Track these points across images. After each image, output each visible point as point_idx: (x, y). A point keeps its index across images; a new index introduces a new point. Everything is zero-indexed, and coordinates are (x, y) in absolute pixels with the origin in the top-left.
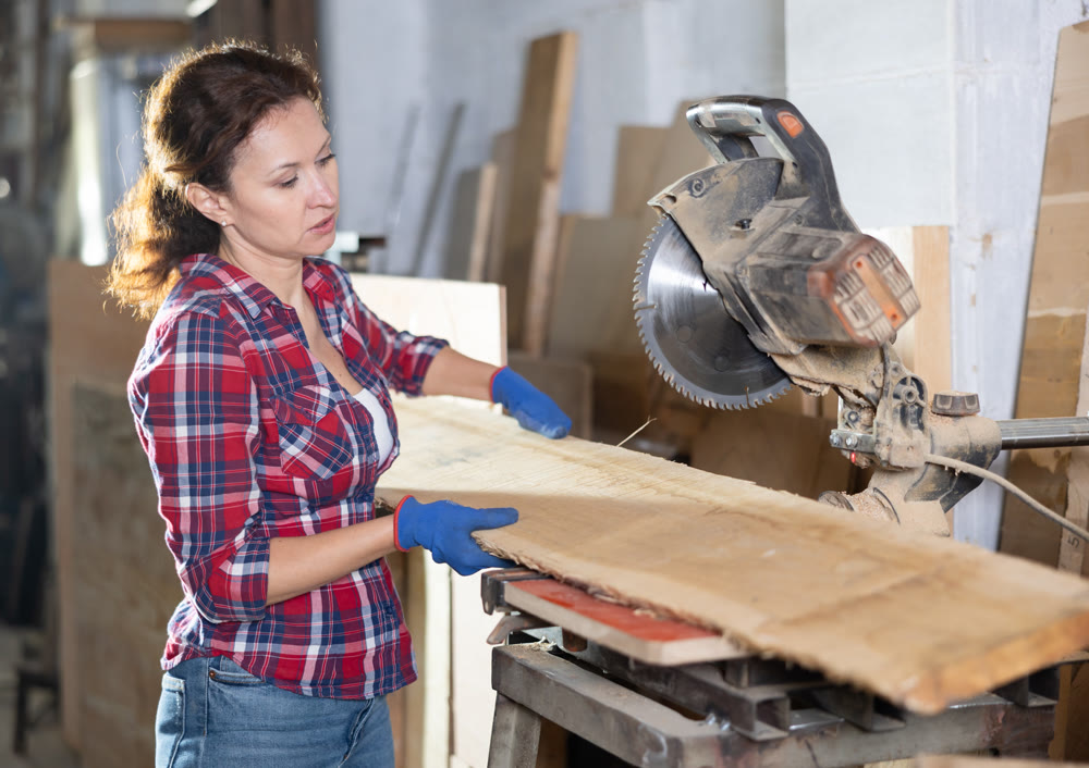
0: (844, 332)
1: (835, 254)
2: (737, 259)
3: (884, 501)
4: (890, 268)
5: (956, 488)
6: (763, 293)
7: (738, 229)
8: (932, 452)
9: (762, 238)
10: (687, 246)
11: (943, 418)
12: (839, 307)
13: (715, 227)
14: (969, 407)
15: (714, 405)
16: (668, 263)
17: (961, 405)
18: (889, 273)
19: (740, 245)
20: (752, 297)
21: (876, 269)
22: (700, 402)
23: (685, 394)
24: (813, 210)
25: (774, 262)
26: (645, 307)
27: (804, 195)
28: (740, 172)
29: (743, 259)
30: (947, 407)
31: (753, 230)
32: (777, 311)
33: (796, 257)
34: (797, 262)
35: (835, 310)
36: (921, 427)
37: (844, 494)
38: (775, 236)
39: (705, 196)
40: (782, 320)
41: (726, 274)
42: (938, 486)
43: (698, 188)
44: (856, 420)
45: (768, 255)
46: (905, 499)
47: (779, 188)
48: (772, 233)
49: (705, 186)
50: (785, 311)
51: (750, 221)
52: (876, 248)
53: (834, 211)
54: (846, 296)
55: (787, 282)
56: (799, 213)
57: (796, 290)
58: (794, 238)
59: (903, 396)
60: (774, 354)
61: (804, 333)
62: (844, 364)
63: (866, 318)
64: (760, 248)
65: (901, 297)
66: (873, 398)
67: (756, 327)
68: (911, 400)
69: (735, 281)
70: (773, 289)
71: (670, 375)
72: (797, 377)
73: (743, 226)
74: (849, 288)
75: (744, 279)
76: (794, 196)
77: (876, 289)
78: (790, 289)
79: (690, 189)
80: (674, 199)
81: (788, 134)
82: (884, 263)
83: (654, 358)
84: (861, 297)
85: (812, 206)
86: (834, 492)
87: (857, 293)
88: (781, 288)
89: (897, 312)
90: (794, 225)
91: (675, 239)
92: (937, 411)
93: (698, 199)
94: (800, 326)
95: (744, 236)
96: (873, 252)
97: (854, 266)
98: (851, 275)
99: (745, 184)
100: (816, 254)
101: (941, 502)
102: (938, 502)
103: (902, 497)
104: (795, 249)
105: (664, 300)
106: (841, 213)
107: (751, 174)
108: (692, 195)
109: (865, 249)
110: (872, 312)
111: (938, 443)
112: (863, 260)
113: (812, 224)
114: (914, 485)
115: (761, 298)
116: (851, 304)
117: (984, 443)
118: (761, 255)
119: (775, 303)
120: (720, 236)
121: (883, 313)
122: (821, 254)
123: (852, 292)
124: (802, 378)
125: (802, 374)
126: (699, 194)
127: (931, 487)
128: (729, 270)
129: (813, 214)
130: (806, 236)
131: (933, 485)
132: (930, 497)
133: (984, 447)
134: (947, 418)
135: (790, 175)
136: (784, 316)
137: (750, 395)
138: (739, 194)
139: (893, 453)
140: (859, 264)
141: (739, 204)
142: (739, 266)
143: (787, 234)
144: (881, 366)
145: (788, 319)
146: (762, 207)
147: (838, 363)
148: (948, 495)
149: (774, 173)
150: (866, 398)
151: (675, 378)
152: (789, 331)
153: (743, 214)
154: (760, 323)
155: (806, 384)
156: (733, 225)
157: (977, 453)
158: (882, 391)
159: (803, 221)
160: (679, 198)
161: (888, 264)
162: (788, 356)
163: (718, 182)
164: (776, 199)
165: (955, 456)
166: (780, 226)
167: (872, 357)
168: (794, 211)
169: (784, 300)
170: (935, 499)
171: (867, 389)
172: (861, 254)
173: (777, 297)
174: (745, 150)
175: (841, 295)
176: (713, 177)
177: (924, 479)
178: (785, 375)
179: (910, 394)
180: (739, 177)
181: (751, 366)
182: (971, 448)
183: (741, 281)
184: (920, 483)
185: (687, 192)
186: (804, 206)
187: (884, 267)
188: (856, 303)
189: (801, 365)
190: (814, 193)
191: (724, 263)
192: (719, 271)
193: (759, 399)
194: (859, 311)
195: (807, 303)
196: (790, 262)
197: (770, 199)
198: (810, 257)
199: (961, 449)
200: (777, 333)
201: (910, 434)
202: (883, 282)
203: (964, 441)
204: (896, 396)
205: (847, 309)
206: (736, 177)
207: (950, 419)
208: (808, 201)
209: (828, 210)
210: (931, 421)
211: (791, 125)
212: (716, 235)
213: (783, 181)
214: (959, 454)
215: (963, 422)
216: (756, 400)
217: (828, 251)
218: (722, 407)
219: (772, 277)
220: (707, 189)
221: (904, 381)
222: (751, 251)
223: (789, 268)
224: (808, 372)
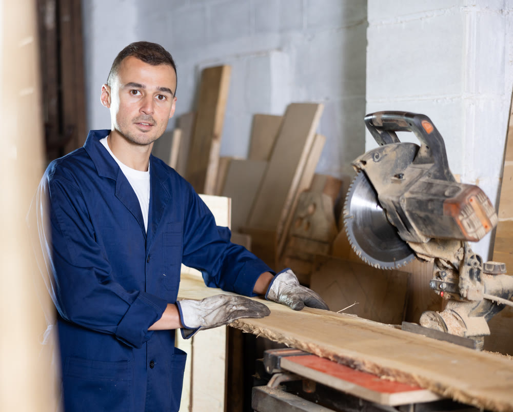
0: (461, 234)
1: (458, 194)
2: (399, 194)
3: (458, 317)
4: (486, 203)
5: (492, 311)
6: (414, 212)
7: (396, 178)
8: (485, 293)
9: (410, 184)
10: (369, 186)
11: (488, 275)
12: (461, 222)
13: (384, 177)
14: (502, 270)
15: (379, 267)
16: (360, 195)
17: (499, 270)
18: (485, 205)
19: (399, 187)
20: (407, 214)
21: (479, 203)
22: (373, 265)
23: (366, 262)
24: (436, 170)
25: (420, 197)
26: (348, 217)
27: (431, 162)
28: (397, 150)
29: (403, 194)
30: (491, 270)
31: (405, 179)
32: (421, 222)
33: (435, 195)
34: (435, 198)
35: (459, 223)
36: (479, 280)
37: (437, 312)
38: (418, 184)
39: (380, 162)
40: (422, 226)
41: (393, 202)
42: (484, 310)
43: (377, 157)
44: (445, 275)
45: (417, 193)
46: (468, 316)
47: (416, 158)
48: (416, 181)
49: (380, 156)
50: (425, 222)
51: (403, 175)
52: (480, 192)
53: (446, 171)
54: (465, 216)
55: (430, 207)
56: (430, 172)
57: (435, 212)
58: (430, 185)
59: (472, 264)
60: (410, 242)
61: (434, 233)
62: (444, 248)
63: (474, 226)
64: (411, 189)
65: (490, 217)
66: (456, 264)
67: (405, 228)
68: (476, 267)
69: (398, 205)
70: (421, 210)
71: (359, 252)
72: (420, 254)
73: (399, 177)
74: (467, 212)
75: (403, 205)
76: (425, 163)
77: (479, 212)
78: (432, 211)
79: (373, 158)
80: (364, 163)
81: (426, 132)
82: (483, 200)
83: (352, 243)
84: (472, 217)
85: (436, 168)
86: (432, 312)
87: (470, 215)
88: (426, 210)
89: (488, 225)
90: (427, 178)
91: (364, 183)
92: (485, 272)
93: (377, 163)
94: (433, 229)
95: (400, 182)
96: (478, 194)
97: (469, 201)
98: (468, 206)
99: (399, 156)
100: (447, 193)
101: (485, 317)
102: (483, 317)
103: (466, 315)
104: (433, 191)
105: (358, 213)
106: (449, 172)
107: (402, 151)
108: (374, 160)
109: (474, 193)
110: (477, 225)
111: (488, 289)
112: (473, 198)
113: (436, 177)
114: (473, 309)
115: (411, 215)
116: (468, 220)
117: (509, 288)
118: (412, 193)
119: (421, 218)
120: (387, 182)
121: (482, 225)
122: (449, 194)
123: (468, 214)
124: (423, 254)
125: (424, 252)
126: (376, 160)
127: (481, 310)
128: (395, 199)
129: (436, 172)
130: (438, 185)
131: (482, 309)
132: (480, 315)
133: (508, 291)
134: (490, 276)
135: (423, 152)
136: (424, 224)
137: (396, 262)
138: (396, 161)
139: (469, 293)
140: (471, 200)
141: (396, 166)
142: (401, 198)
143: (425, 183)
144: (462, 250)
145: (426, 226)
146: (406, 167)
147: (441, 247)
148: (489, 314)
149: (412, 151)
150: (452, 265)
151: (362, 253)
152: (425, 232)
153: (398, 171)
154: (408, 227)
155: (423, 257)
156: (392, 176)
157: (505, 293)
158: (462, 262)
159: (431, 176)
160: (368, 162)
161: (485, 200)
162: (418, 243)
163: (386, 155)
164: (414, 164)
165: (495, 295)
166: (420, 178)
167: (457, 244)
168: (427, 171)
169: (427, 217)
170: (482, 316)
171: (454, 261)
172: (472, 195)
173: (422, 214)
174: (393, 138)
175: (463, 215)
176: (384, 152)
177: (478, 306)
178: (414, 253)
179: (475, 264)
180: (396, 152)
181: (397, 247)
182: (502, 291)
183: (401, 205)
184: (476, 308)
185: (372, 159)
186: (431, 168)
187: (484, 202)
188: (470, 220)
189: (423, 248)
190: (436, 162)
191: (392, 196)
192: (388, 200)
193: (400, 264)
194: (471, 224)
195: (441, 219)
196: (430, 197)
197: (410, 163)
198: (444, 195)
199: (498, 291)
200: (418, 232)
201: (475, 284)
202: (483, 210)
203: (499, 288)
204: (469, 265)
205: (465, 223)
206: (395, 152)
207: (492, 276)
208: (433, 166)
209: (443, 171)
210: (484, 277)
211: (428, 128)
212: (385, 181)
213: (419, 155)
214: (497, 294)
215: (498, 277)
216: (399, 265)
217: (454, 192)
218: (383, 268)
219: (421, 204)
220: (381, 158)
221: (472, 257)
222: (406, 190)
223: (431, 200)
224: (427, 251)
